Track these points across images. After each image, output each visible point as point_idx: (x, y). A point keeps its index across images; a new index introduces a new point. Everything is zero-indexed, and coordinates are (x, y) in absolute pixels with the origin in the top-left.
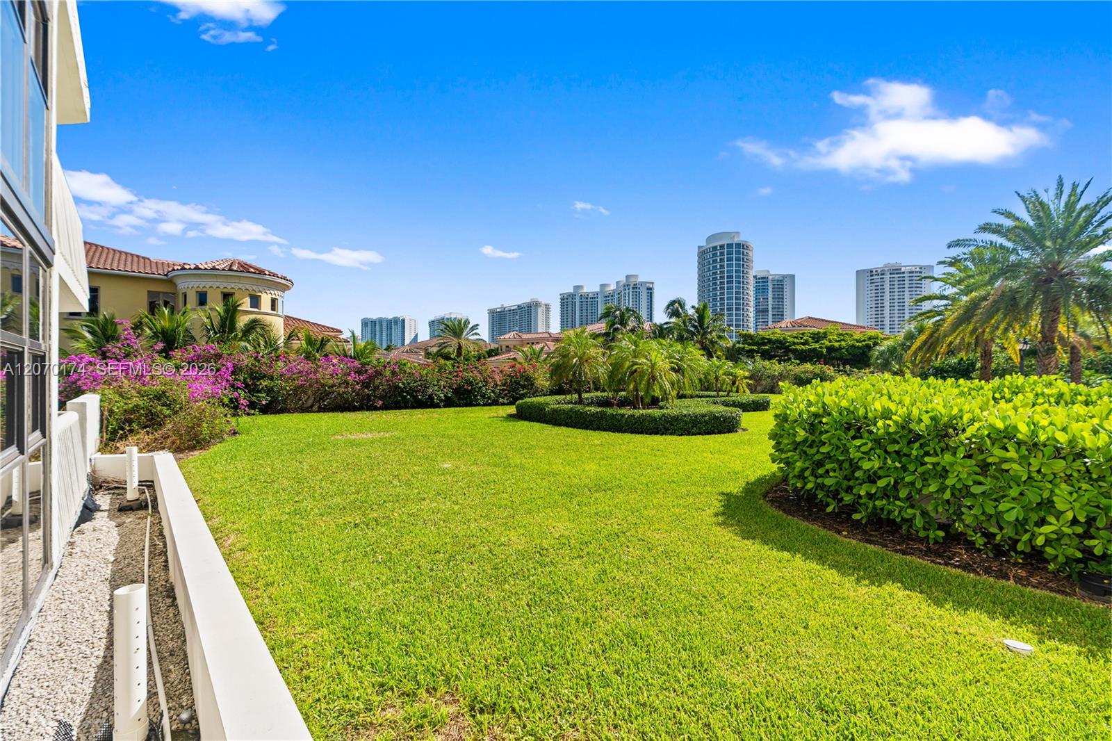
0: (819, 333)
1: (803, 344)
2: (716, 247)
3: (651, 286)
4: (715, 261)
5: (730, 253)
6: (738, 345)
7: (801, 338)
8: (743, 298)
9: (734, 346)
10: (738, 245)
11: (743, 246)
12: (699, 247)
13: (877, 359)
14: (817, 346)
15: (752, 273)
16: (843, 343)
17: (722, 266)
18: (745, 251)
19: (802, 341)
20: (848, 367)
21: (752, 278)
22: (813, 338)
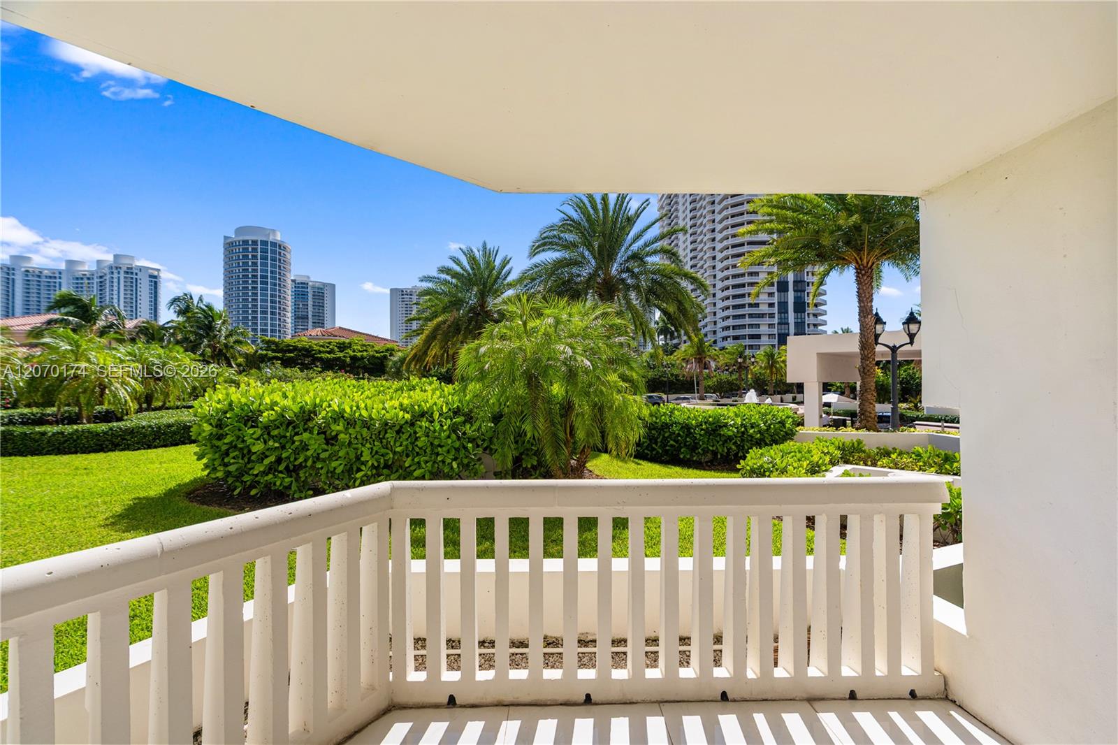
0: (344, 343)
1: (329, 353)
2: (248, 241)
3: (156, 273)
4: (246, 257)
5: (264, 251)
6: (260, 352)
7: (328, 347)
8: (280, 302)
9: (257, 351)
10: (274, 244)
11: (280, 246)
12: (226, 238)
13: (391, 368)
14: (341, 355)
15: (291, 276)
16: (365, 354)
17: (255, 264)
18: (282, 252)
19: (328, 350)
20: (366, 375)
21: (290, 282)
22: (338, 347)
